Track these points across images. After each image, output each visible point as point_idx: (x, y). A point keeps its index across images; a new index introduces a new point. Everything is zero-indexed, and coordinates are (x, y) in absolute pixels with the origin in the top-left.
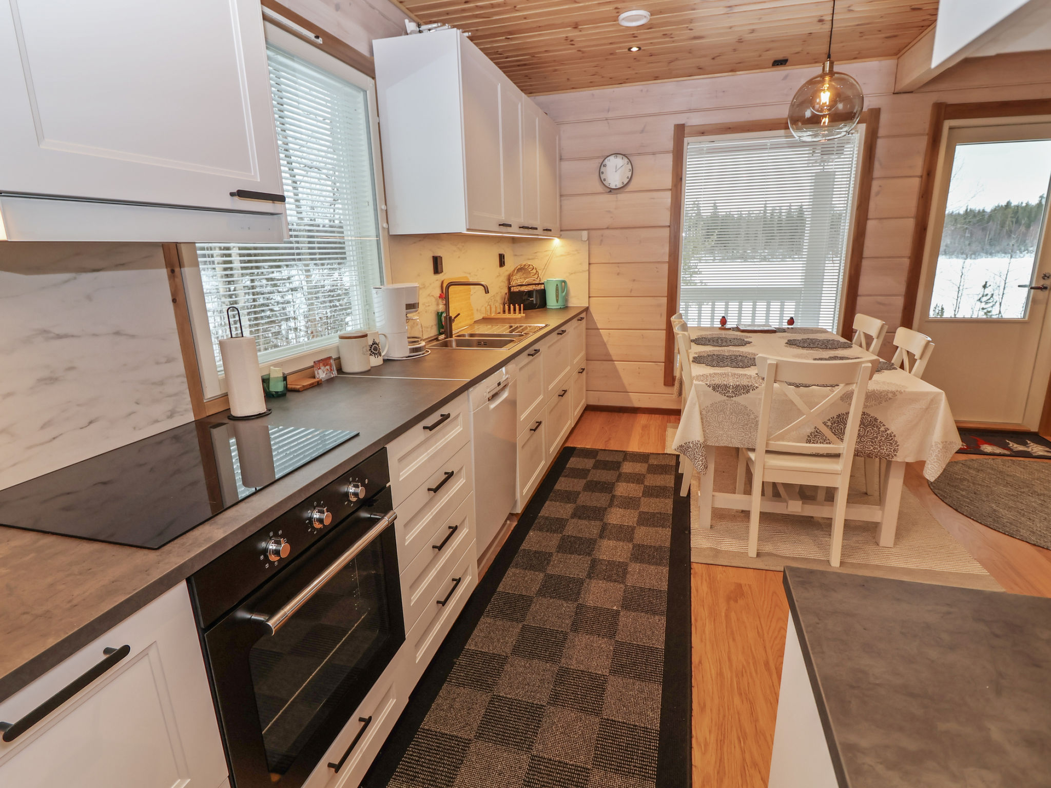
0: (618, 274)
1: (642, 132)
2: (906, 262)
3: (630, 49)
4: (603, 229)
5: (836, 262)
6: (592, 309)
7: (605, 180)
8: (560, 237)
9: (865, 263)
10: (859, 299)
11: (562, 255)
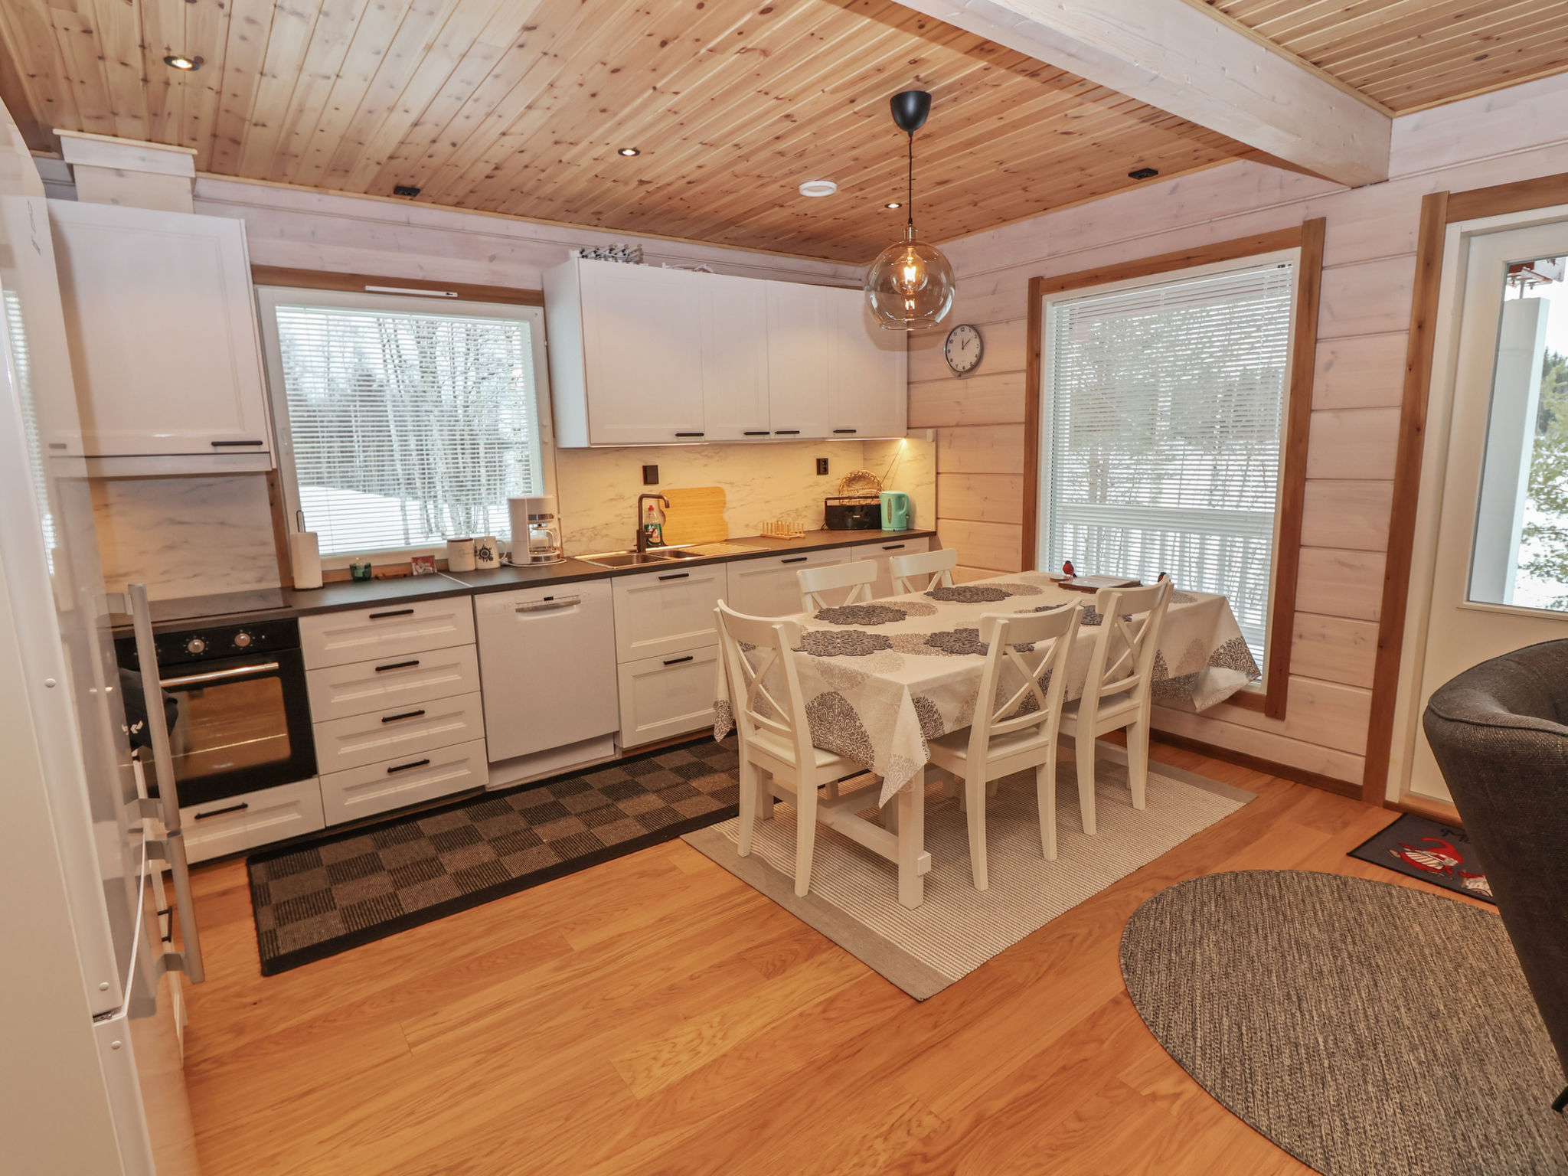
0: (968, 489)
1: (994, 292)
2: (1389, 489)
3: (887, 206)
4: (952, 427)
5: (1270, 484)
6: (940, 535)
7: (952, 360)
8: (907, 436)
9: (1310, 489)
10: (1303, 552)
11: (909, 461)
